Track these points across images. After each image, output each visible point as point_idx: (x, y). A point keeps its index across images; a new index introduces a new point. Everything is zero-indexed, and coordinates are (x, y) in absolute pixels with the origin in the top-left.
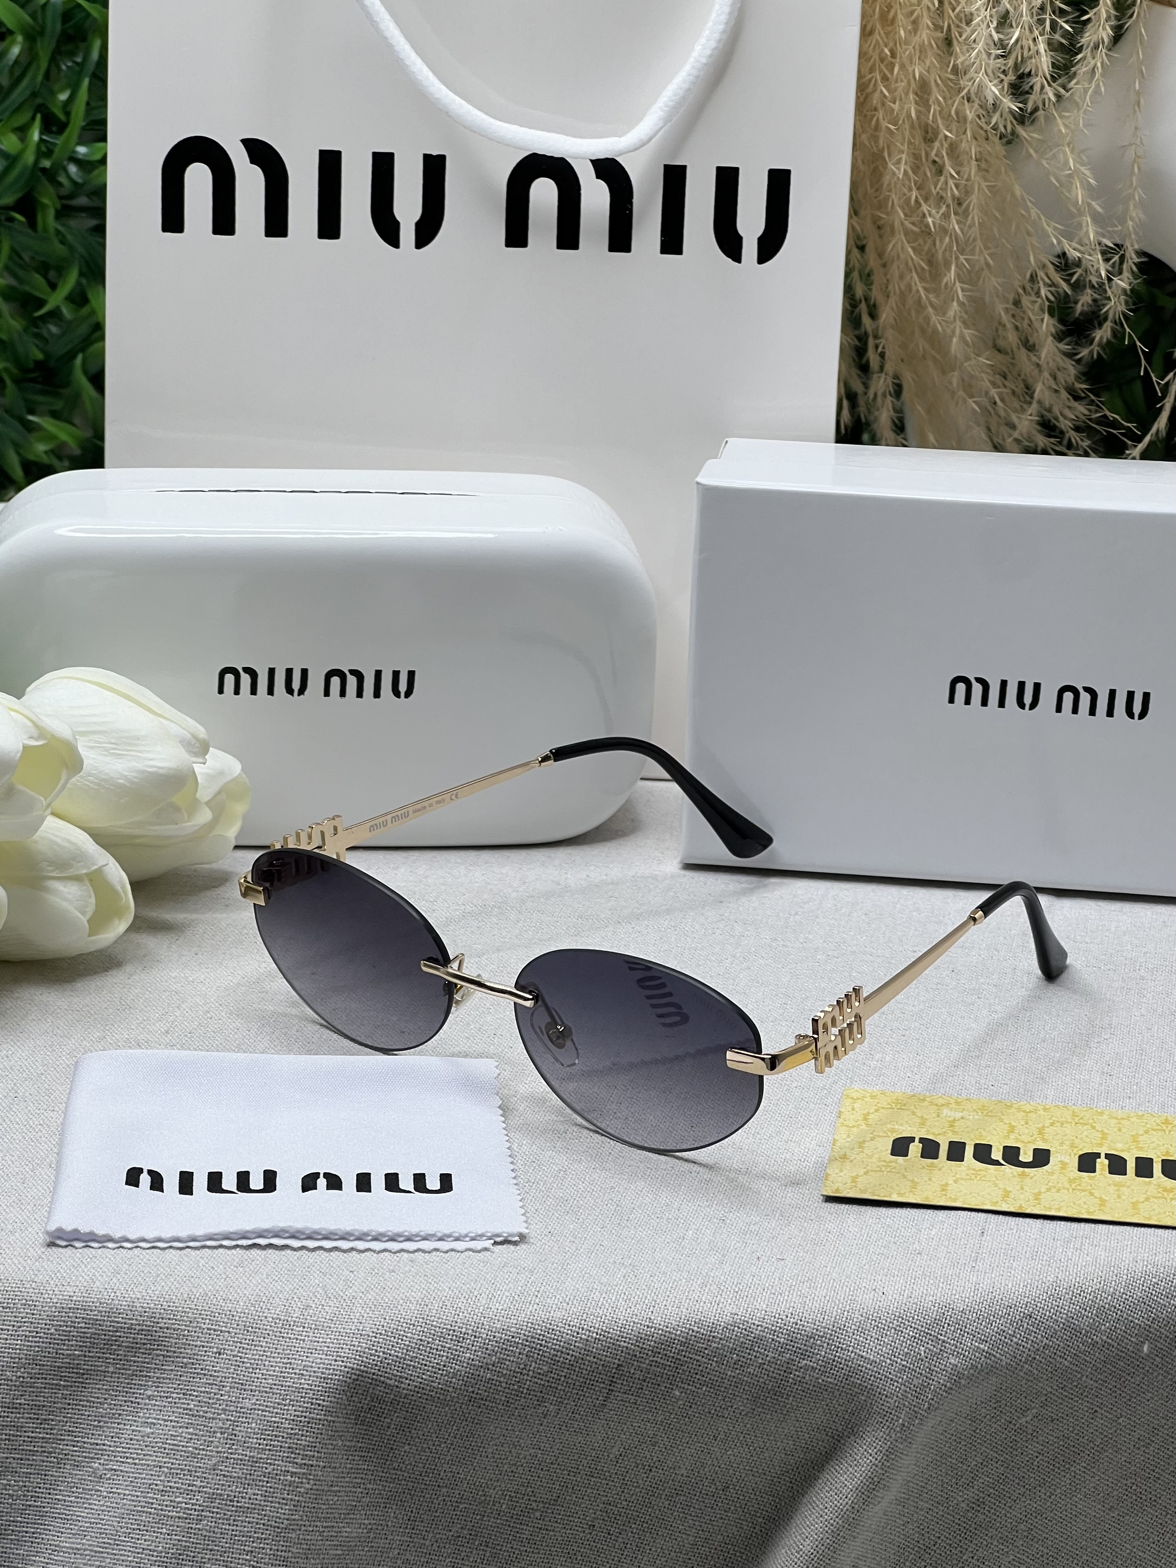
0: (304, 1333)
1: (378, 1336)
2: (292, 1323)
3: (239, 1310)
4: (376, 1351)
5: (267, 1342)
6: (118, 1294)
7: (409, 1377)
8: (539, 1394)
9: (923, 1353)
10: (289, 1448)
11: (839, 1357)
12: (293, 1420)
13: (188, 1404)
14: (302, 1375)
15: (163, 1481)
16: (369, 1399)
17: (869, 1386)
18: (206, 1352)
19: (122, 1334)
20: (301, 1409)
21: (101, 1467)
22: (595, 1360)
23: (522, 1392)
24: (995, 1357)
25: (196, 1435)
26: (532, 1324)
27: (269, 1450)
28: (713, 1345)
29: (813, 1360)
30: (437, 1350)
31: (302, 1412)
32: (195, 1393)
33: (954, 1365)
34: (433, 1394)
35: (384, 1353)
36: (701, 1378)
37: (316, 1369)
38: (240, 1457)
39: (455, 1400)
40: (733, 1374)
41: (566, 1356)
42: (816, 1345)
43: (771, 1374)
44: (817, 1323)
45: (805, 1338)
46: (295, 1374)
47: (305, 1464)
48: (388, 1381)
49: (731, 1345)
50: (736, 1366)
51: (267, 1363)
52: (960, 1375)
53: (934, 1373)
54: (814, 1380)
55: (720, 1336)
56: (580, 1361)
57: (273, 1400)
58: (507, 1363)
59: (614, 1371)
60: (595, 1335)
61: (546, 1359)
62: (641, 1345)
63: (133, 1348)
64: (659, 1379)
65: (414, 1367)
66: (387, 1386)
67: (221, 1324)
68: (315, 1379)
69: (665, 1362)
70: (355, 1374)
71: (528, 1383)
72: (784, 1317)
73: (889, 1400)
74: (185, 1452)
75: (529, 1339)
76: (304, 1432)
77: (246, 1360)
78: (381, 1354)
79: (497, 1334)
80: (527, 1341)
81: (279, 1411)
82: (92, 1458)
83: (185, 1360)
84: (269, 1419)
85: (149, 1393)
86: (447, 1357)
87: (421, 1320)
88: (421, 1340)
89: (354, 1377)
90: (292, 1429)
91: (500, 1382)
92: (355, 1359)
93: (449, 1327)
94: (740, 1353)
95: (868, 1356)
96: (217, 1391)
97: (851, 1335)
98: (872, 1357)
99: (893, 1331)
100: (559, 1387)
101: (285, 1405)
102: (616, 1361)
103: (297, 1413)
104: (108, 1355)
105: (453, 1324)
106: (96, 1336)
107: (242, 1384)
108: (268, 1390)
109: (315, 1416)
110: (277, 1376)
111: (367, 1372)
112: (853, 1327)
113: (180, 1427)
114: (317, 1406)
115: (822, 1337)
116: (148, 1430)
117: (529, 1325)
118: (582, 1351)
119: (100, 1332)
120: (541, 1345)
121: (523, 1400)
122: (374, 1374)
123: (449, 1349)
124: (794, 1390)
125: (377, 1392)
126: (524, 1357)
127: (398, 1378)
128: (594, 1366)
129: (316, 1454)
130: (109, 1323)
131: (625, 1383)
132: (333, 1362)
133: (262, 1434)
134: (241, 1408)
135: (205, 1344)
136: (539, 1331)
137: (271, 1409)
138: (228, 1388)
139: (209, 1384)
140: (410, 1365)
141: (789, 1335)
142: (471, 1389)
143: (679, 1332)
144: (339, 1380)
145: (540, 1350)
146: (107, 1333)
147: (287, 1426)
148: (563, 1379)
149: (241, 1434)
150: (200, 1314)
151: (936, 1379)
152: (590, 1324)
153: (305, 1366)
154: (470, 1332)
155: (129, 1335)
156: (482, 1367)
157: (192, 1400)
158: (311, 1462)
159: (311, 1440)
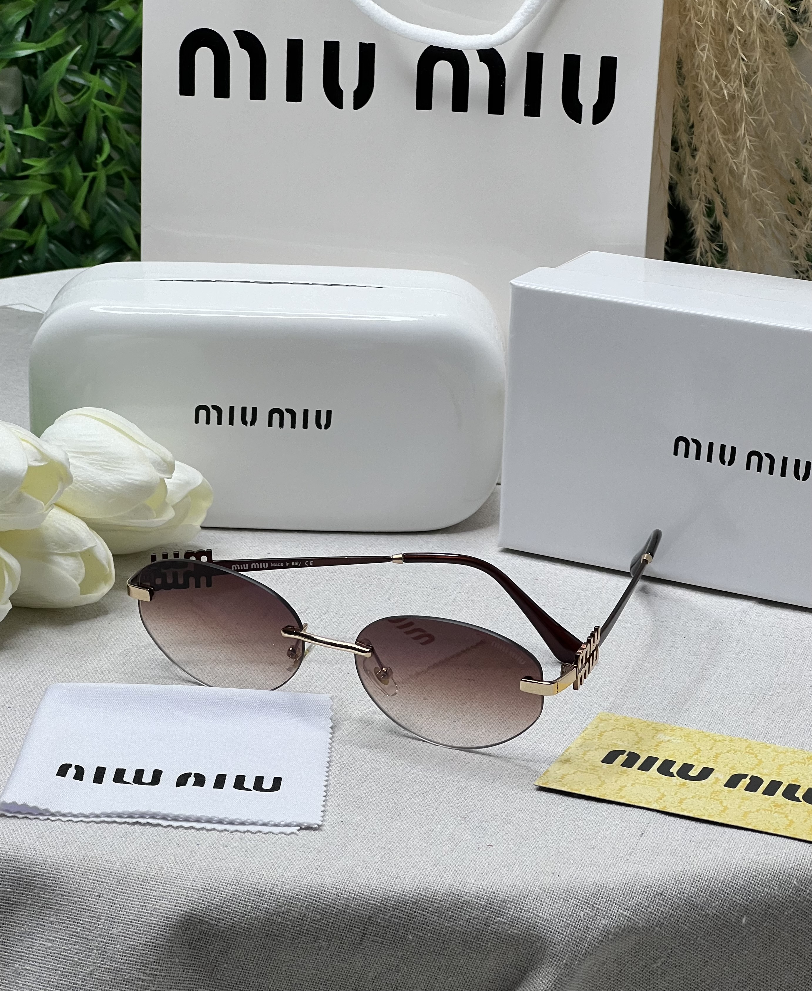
0: (157, 886)
1: (205, 890)
2: (149, 879)
3: (115, 869)
4: (203, 901)
5: (131, 891)
6: (38, 852)
7: (225, 919)
8: (314, 934)
9: (582, 916)
10: (141, 963)
11: (522, 916)
12: (145, 945)
13: (76, 929)
14: (153, 914)
15: (57, 980)
16: (197, 932)
17: (543, 937)
18: (90, 895)
19: (37, 879)
20: (150, 937)
21: (20, 968)
22: (353, 912)
23: (303, 932)
24: (634, 921)
25: (80, 950)
26: (311, 886)
27: (128, 964)
28: (435, 904)
29: (505, 917)
30: (245, 901)
31: (151, 939)
32: (81, 922)
33: (604, 925)
34: (242, 931)
35: (208, 902)
36: (426, 927)
37: (162, 911)
38: (108, 967)
39: (257, 935)
40: (449, 925)
41: (333, 909)
42: (507, 907)
43: (475, 926)
44: (508, 893)
45: (499, 902)
46: (148, 913)
47: (151, 974)
48: (211, 921)
49: (448, 905)
50: (451, 920)
51: (130, 905)
52: (609, 932)
53: (590, 930)
54: (505, 931)
55: (440, 899)
56: (343, 913)
57: (132, 930)
58: (292, 912)
59: (366, 920)
60: (353, 895)
61: (319, 911)
62: (385, 903)
63: (43, 888)
64: (398, 927)
65: (228, 912)
66: (210, 924)
67: (103, 877)
68: (161, 917)
69: (402, 916)
70: (188, 916)
71: (307, 926)
72: (486, 888)
73: (557, 946)
74: (73, 961)
75: (308, 896)
76: (152, 953)
77: (116, 902)
78: (206, 903)
79: (286, 892)
80: (306, 898)
81: (136, 938)
82: (15, 961)
83: (76, 899)
84: (129, 943)
85: (51, 919)
86: (251, 907)
87: (236, 881)
88: (234, 894)
89: (187, 917)
90: (144, 950)
91: (287, 924)
92: (188, 906)
93: (254, 886)
94: (454, 911)
95: (542, 916)
96: (95, 922)
97: (532, 901)
98: (545, 917)
99: (562, 900)
100: (329, 930)
101: (140, 934)
102: (368, 913)
103: (147, 940)
104: (28, 893)
105: (257, 884)
106: (21, 880)
107: (113, 918)
108: (129, 923)
109: (159, 942)
110: (136, 914)
111: (196, 915)
112: (534, 896)
113: (70, 944)
114: (161, 936)
115: (512, 902)
116: (50, 945)
117: (309, 887)
118: (344, 906)
119: (24, 877)
120: (316, 901)
121: (303, 937)
122: (201, 916)
123: (253, 901)
124: (491, 938)
125: (204, 929)
126: (304, 908)
127: (217, 920)
128: (352, 916)
129: (159, 967)
130: (29, 871)
131: (374, 929)
132: (173, 907)
133: (123, 953)
134: (111, 934)
135: (91, 889)
136: (315, 892)
137: (131, 936)
138: (103, 920)
139: (91, 917)
140: (226, 911)
141: (488, 900)
142: (267, 929)
143: (411, 896)
144: (176, 920)
145: (315, 904)
146: (28, 878)
147: (140, 948)
148: (330, 924)
149: (109, 951)
150: (89, 870)
151: (591, 934)
152: (350, 888)
153: (155, 908)
154: (268, 890)
155: (42, 880)
156: (275, 914)
157: (79, 927)
158: (155, 973)
159: (156, 958)
